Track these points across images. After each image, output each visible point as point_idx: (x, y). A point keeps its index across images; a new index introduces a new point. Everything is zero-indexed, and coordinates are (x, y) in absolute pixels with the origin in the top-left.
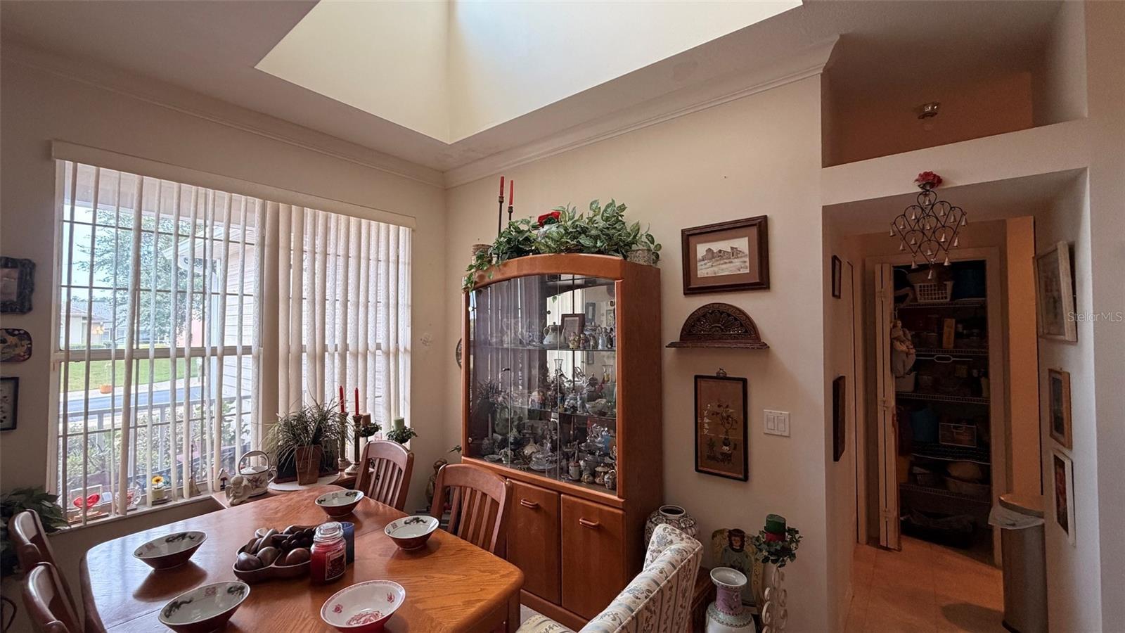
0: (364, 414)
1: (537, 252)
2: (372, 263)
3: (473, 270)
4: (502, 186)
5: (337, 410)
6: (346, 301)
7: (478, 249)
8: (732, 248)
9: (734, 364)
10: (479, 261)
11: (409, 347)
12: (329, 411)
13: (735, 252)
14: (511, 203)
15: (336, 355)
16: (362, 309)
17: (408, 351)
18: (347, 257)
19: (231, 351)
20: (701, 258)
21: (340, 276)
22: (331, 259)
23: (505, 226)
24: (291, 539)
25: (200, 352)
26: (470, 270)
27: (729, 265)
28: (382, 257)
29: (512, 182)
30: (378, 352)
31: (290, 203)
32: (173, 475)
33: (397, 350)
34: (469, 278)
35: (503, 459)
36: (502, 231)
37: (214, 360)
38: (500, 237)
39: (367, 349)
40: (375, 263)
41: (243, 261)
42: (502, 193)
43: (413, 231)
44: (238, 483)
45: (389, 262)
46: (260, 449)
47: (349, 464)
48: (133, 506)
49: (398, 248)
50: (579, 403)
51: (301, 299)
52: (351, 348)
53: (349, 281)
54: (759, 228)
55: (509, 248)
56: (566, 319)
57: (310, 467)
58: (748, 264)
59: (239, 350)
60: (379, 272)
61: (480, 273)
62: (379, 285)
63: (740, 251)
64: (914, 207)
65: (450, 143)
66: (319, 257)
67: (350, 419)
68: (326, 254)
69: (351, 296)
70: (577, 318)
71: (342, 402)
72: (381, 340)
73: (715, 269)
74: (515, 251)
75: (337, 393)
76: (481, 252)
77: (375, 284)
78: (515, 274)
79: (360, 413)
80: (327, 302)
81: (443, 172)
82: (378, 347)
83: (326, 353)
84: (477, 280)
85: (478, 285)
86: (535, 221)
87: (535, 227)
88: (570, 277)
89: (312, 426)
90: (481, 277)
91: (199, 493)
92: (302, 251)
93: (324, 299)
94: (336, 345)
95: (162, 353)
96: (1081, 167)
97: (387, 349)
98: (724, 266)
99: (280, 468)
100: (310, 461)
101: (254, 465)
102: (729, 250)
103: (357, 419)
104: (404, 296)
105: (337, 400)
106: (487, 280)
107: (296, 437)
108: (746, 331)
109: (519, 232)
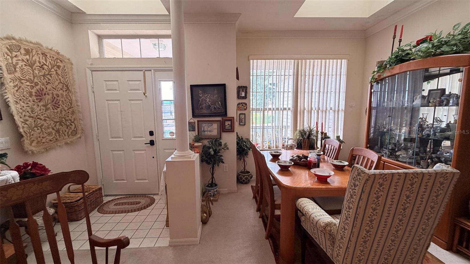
0: (324, 132)
1: (413, 59)
2: (330, 76)
3: (375, 73)
4: (395, 30)
5: (315, 129)
6: (320, 92)
7: (379, 63)
10: (378, 69)
11: (344, 109)
12: (313, 129)
14: (401, 37)
15: (316, 111)
16: (325, 94)
17: (343, 110)
18: (321, 75)
19: (285, 109)
21: (318, 83)
22: (315, 77)
23: (395, 49)
24: (302, 157)
25: (278, 109)
26: (373, 73)
28: (334, 73)
29: (403, 26)
30: (331, 111)
31: (302, 59)
32: (272, 142)
33: (339, 110)
34: (373, 77)
35: (384, 155)
36: (393, 52)
37: (281, 112)
38: (392, 56)
39: (327, 109)
40: (331, 76)
41: (289, 81)
42: (395, 33)
43: (348, 60)
44: (287, 146)
45: (337, 75)
46: (292, 138)
47: (318, 148)
48: (264, 148)
49: (341, 69)
50: (432, 133)
51: (305, 92)
52: (321, 109)
53: (321, 85)
55: (396, 60)
56: (431, 92)
57: (306, 145)
59: (287, 109)
60: (332, 80)
61: (379, 74)
62: (332, 85)
65: (368, 17)
66: (311, 77)
67: (320, 133)
68: (313, 75)
69: (322, 90)
70: (440, 91)
71: (317, 126)
72: (332, 106)
74: (399, 61)
75: (315, 124)
76: (380, 64)
77: (331, 84)
78: (398, 72)
79: (323, 131)
80: (313, 92)
81: (365, 30)
82: (331, 109)
83: (312, 111)
84: (377, 78)
85: (377, 80)
86: (414, 43)
87: (414, 47)
88: (438, 69)
89: (308, 133)
90: (379, 76)
91: (277, 148)
92: (305, 75)
93: (312, 92)
94: (316, 108)
95: (270, 109)
97: (334, 109)
99: (298, 144)
100: (306, 144)
101: (290, 142)
103: (322, 133)
104: (343, 88)
105: (315, 126)
106: (382, 77)
107: (302, 136)
109: (403, 51)
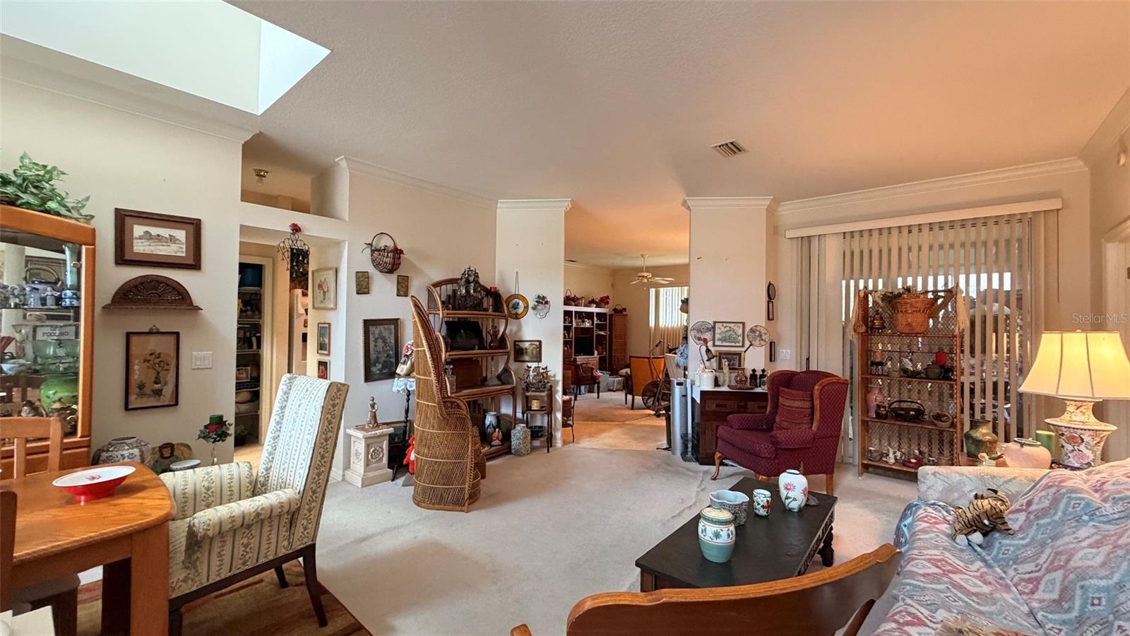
8: (170, 236)
9: (165, 322)
13: (172, 239)
20: (137, 236)
27: (167, 247)
54: (194, 227)
58: (184, 250)
63: (178, 239)
64: (289, 239)
73: (152, 248)
96: (342, 239)
98: (161, 247)
102: (168, 236)
108: (182, 298)
